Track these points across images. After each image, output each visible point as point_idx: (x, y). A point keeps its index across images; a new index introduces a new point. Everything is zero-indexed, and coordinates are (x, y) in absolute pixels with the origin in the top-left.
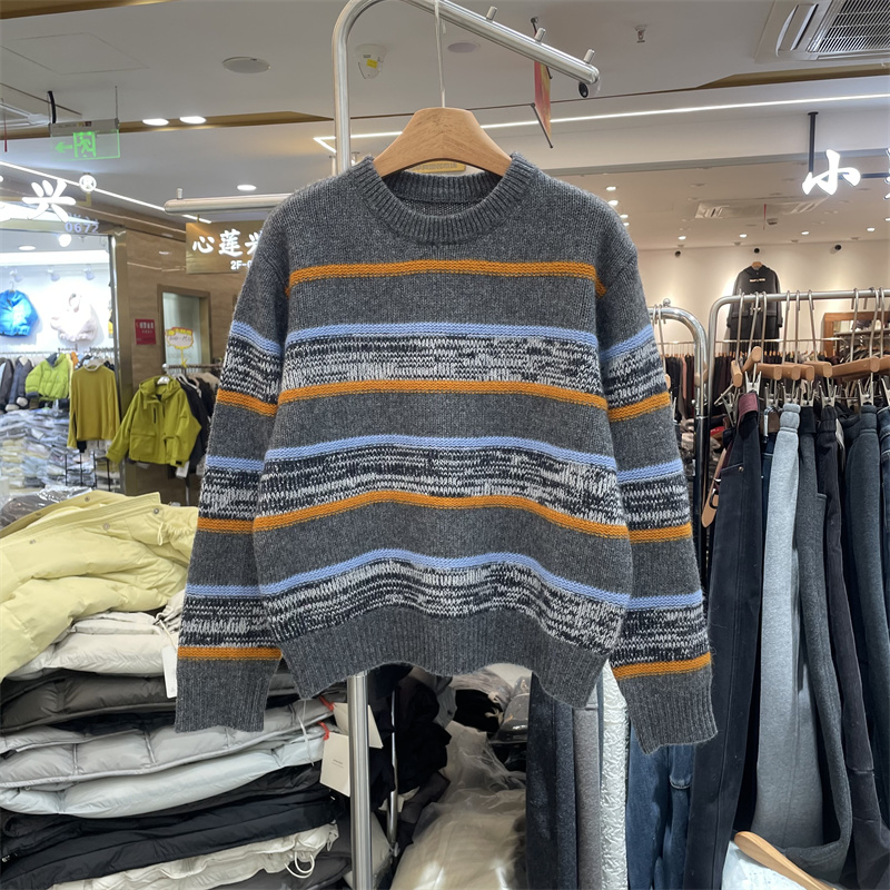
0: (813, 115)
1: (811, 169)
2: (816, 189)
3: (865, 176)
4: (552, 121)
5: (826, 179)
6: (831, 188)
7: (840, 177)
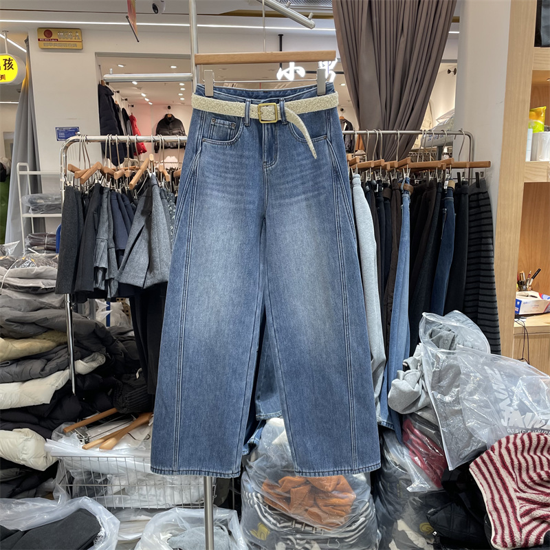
0: (281, 36)
1: (281, 66)
2: (284, 78)
3: (307, 72)
4: (137, 24)
5: (288, 72)
6: (291, 77)
7: (295, 72)
